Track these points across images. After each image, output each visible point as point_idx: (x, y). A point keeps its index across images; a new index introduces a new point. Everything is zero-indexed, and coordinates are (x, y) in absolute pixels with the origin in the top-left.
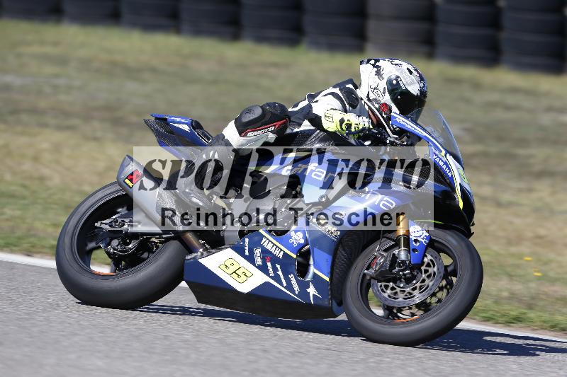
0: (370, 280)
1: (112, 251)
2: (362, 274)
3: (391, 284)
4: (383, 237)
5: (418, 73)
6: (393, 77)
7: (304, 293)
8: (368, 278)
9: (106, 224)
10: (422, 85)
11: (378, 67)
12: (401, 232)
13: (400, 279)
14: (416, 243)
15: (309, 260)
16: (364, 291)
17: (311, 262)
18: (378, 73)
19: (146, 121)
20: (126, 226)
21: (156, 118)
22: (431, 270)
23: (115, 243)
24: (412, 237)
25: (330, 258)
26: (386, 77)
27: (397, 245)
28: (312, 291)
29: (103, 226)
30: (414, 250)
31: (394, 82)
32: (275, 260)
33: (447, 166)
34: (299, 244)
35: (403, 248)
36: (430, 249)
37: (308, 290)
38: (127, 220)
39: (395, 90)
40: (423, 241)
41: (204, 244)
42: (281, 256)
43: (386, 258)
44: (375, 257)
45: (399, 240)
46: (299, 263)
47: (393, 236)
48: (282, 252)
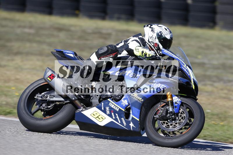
1: (42, 108)
2: (153, 117)
3: (166, 122)
4: (161, 101)
5: (169, 30)
6: (159, 32)
7: (128, 126)
8: (156, 119)
10: (171, 35)
11: (152, 28)
12: (169, 99)
13: (170, 119)
14: (176, 104)
17: (131, 112)
18: (152, 30)
19: (52, 52)
20: (48, 98)
21: (57, 51)
22: (183, 115)
23: (44, 105)
24: (174, 101)
25: (139, 111)
26: (156, 32)
27: (167, 104)
28: (132, 125)
29: (38, 98)
30: (176, 107)
31: (160, 34)
32: (115, 112)
34: (126, 105)
35: (170, 106)
36: (181, 106)
37: (130, 125)
38: (49, 95)
39: (160, 37)
41: (83, 105)
42: (118, 110)
43: (164, 110)
44: (158, 110)
45: (169, 103)
46: (125, 113)
47: (166, 101)
48: (118, 109)
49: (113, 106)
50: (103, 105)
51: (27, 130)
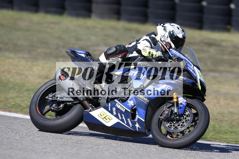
0: (162, 121)
1: (53, 109)
2: (158, 118)
4: (167, 102)
5: (182, 28)
6: (171, 31)
7: (134, 127)
8: (161, 120)
9: (50, 97)
10: (183, 34)
11: (164, 27)
12: (175, 100)
13: (174, 120)
14: (181, 105)
15: (136, 112)
16: (159, 125)
17: (137, 113)
18: (165, 29)
19: (67, 52)
20: (58, 98)
21: (71, 51)
22: (187, 118)
23: (54, 105)
24: (180, 102)
25: (145, 112)
26: (168, 31)
27: (173, 105)
28: (137, 125)
30: (181, 108)
31: (172, 33)
32: (121, 112)
33: (194, 72)
35: (175, 107)
36: (187, 107)
37: (136, 125)
38: (59, 96)
39: (172, 36)
40: (184, 104)
41: (91, 106)
42: (124, 111)
43: (169, 111)
44: (164, 111)
45: (174, 104)
46: (132, 114)
47: (172, 101)
48: (124, 109)
49: (119, 107)
50: (109, 106)
51: (38, 131)
